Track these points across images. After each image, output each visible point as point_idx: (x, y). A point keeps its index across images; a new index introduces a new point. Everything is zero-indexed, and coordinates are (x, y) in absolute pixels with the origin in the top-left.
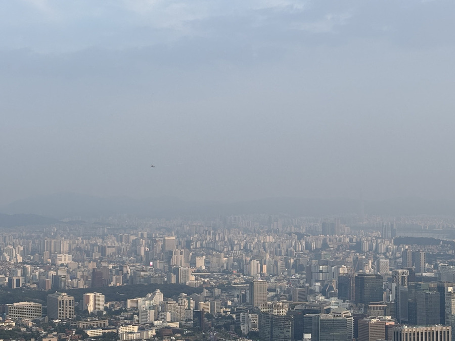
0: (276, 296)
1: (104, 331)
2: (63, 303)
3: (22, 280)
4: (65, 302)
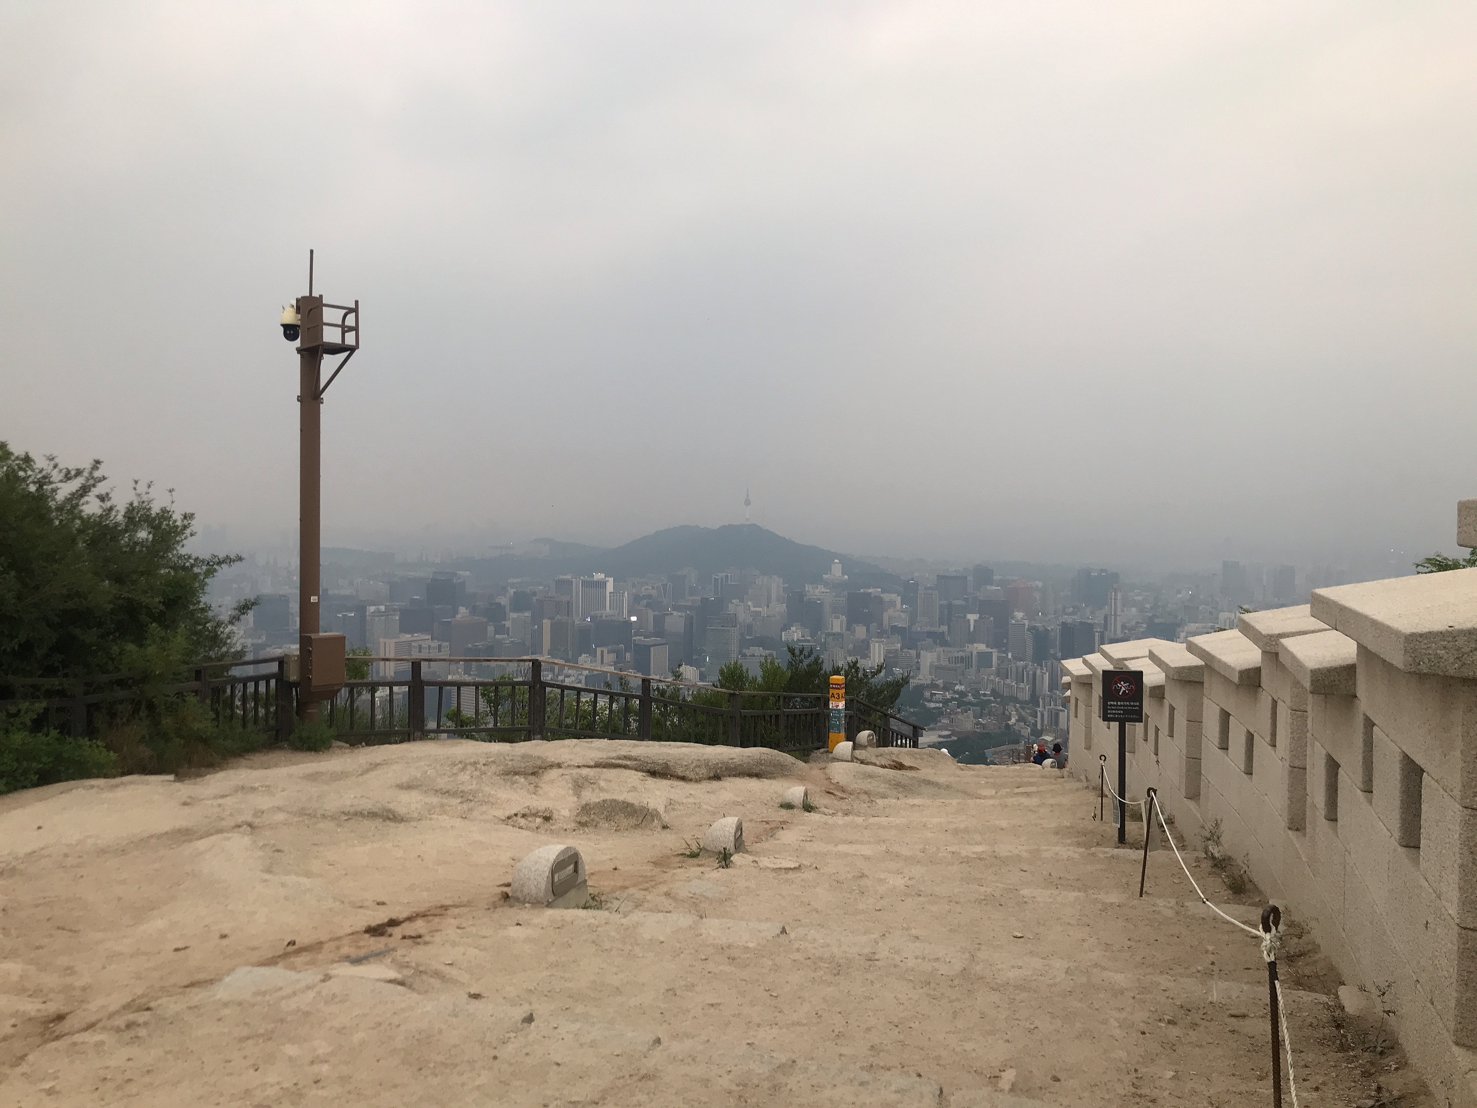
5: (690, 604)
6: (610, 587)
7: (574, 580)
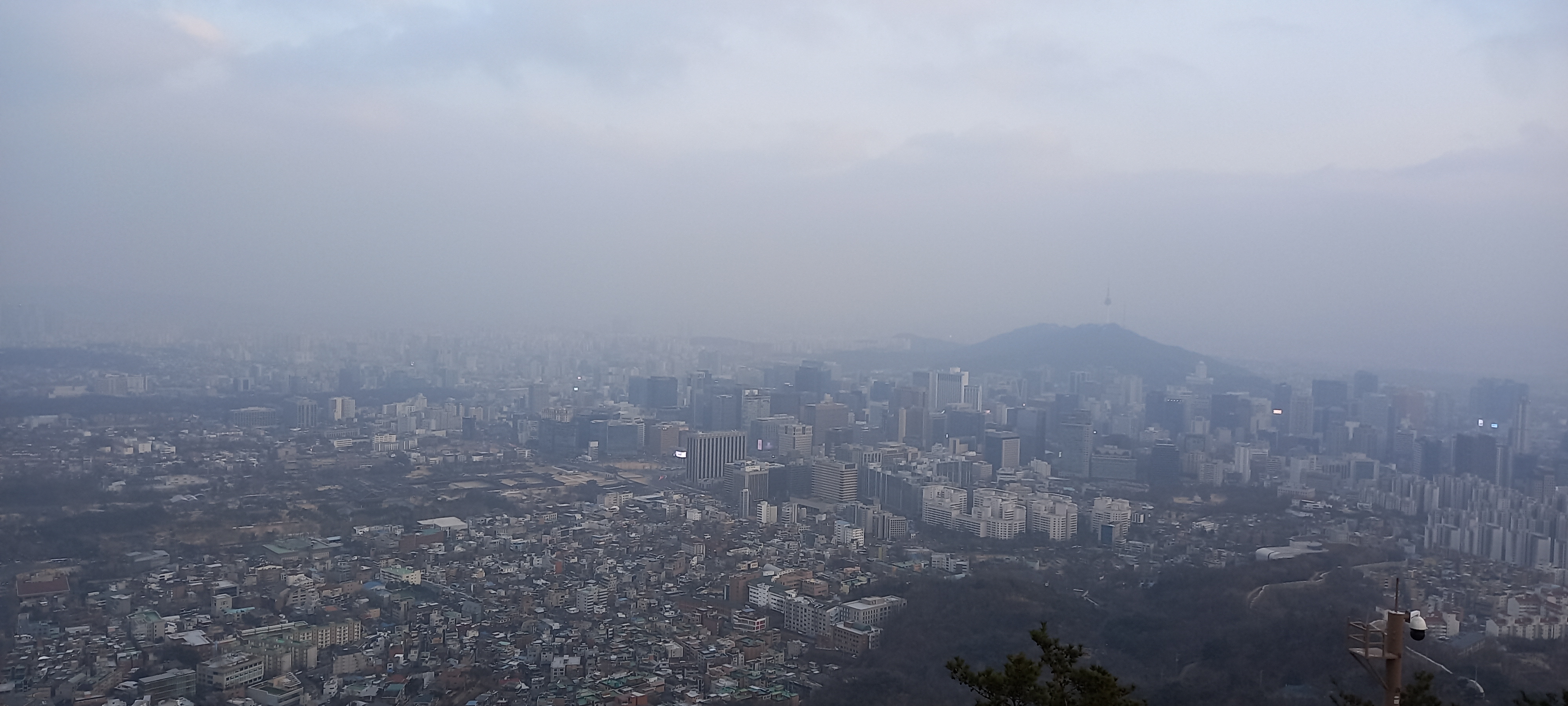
0: (558, 401)
1: (354, 441)
2: (303, 408)
3: (251, 382)
4: (305, 408)
5: (1043, 400)
6: (965, 381)
7: (931, 373)
